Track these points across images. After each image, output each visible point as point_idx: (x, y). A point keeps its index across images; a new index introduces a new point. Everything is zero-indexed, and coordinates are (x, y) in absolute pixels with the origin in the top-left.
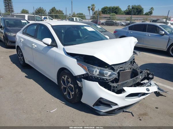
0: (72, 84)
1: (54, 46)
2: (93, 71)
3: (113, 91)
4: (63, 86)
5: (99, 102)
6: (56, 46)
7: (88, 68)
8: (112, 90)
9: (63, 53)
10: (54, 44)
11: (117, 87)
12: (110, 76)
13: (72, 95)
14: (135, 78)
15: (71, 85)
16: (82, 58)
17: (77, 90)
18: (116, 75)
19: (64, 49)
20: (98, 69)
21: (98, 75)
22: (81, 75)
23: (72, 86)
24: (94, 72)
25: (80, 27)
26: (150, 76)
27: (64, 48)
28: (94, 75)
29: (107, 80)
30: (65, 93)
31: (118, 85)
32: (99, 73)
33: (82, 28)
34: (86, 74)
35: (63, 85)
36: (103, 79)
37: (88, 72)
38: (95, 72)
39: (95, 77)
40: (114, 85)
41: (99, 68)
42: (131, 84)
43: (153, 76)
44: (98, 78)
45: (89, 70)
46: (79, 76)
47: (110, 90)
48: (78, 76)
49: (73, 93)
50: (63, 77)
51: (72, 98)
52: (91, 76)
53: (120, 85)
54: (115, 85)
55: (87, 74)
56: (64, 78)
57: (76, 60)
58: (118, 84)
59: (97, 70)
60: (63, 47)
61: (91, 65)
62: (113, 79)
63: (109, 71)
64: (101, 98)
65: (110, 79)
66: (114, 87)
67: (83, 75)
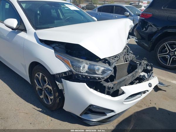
0: (50, 85)
1: (22, 30)
2: (79, 67)
3: (108, 94)
4: (38, 87)
5: (88, 110)
6: (25, 30)
7: (71, 62)
8: (106, 92)
9: (34, 40)
10: (21, 28)
11: (113, 88)
12: (103, 72)
13: (51, 100)
14: (134, 72)
15: (48, 86)
16: (63, 47)
17: (57, 94)
18: (111, 71)
19: (35, 35)
20: (87, 64)
21: (87, 72)
22: (62, 73)
23: (50, 88)
24: (81, 68)
25: (60, 5)
26: (148, 67)
27: (35, 33)
28: (81, 72)
29: (99, 79)
30: (42, 97)
31: (114, 85)
32: (88, 69)
33: (62, 6)
34: (69, 71)
35: (38, 85)
36: (95, 78)
37: (72, 69)
38: (83, 68)
39: (82, 75)
40: (110, 86)
41: (88, 62)
42: (130, 81)
43: (152, 67)
44: (86, 76)
45: (73, 65)
46: (59, 74)
47: (104, 93)
48: (57, 74)
49: (52, 97)
50: (36, 75)
51: (50, 103)
52: (77, 75)
53: (116, 85)
54: (110, 84)
55: (71, 71)
56: (38, 76)
57: (54, 51)
58: (114, 82)
59: (85, 64)
60: (34, 31)
61: (76, 58)
62: (108, 77)
63: (102, 67)
64: (91, 105)
65: (103, 78)
66: (109, 88)
67: (65, 73)
